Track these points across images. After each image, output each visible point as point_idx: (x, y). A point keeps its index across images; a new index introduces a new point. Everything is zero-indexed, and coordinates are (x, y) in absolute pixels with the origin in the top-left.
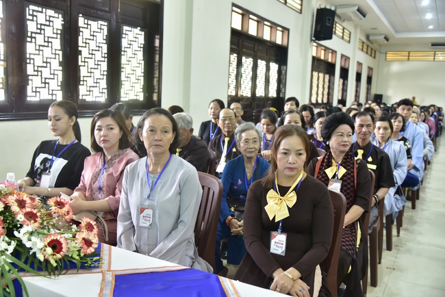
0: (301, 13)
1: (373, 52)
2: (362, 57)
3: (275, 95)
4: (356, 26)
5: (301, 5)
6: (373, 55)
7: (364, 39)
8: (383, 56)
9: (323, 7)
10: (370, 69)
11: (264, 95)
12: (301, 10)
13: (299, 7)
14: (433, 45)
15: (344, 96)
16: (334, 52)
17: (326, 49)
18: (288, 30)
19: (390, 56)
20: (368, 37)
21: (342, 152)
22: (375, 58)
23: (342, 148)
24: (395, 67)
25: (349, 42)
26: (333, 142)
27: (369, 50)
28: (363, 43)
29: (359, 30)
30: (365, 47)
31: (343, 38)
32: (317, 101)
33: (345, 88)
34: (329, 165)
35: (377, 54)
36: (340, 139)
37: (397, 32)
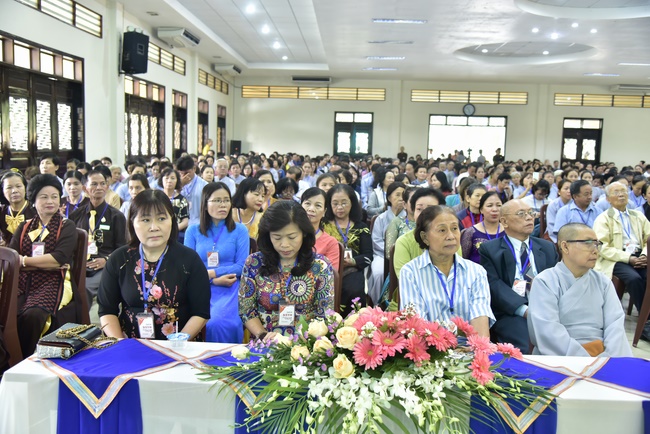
0: (101, 37)
1: (224, 86)
2: (206, 93)
3: (69, 147)
4: (193, 54)
5: (101, 26)
6: (224, 90)
7: (208, 70)
8: (238, 91)
9: (131, 30)
10: (221, 108)
11: (50, 148)
12: (101, 33)
13: (98, 29)
14: (295, 79)
15: (184, 145)
16: (161, 88)
17: (149, 84)
18: (82, 60)
19: (247, 92)
20: (213, 67)
21: (49, 214)
22: (227, 93)
23: (47, 211)
24: (254, 106)
25: (184, 74)
26: (38, 205)
27: (218, 83)
28: (207, 74)
29: (197, 59)
30: (211, 80)
31: (173, 69)
32: (140, 152)
33: (184, 134)
34: (35, 228)
35: (231, 88)
36: (44, 201)
37: (248, 61)
